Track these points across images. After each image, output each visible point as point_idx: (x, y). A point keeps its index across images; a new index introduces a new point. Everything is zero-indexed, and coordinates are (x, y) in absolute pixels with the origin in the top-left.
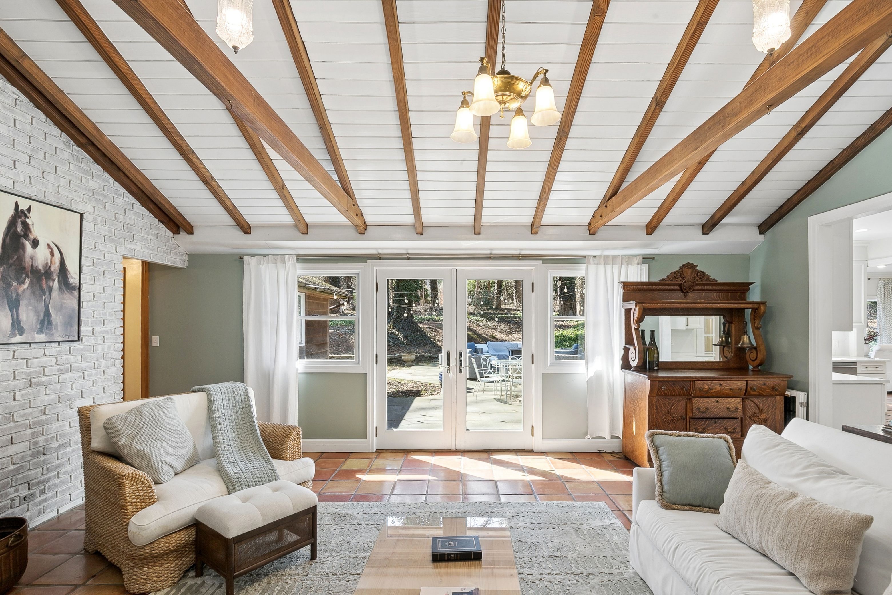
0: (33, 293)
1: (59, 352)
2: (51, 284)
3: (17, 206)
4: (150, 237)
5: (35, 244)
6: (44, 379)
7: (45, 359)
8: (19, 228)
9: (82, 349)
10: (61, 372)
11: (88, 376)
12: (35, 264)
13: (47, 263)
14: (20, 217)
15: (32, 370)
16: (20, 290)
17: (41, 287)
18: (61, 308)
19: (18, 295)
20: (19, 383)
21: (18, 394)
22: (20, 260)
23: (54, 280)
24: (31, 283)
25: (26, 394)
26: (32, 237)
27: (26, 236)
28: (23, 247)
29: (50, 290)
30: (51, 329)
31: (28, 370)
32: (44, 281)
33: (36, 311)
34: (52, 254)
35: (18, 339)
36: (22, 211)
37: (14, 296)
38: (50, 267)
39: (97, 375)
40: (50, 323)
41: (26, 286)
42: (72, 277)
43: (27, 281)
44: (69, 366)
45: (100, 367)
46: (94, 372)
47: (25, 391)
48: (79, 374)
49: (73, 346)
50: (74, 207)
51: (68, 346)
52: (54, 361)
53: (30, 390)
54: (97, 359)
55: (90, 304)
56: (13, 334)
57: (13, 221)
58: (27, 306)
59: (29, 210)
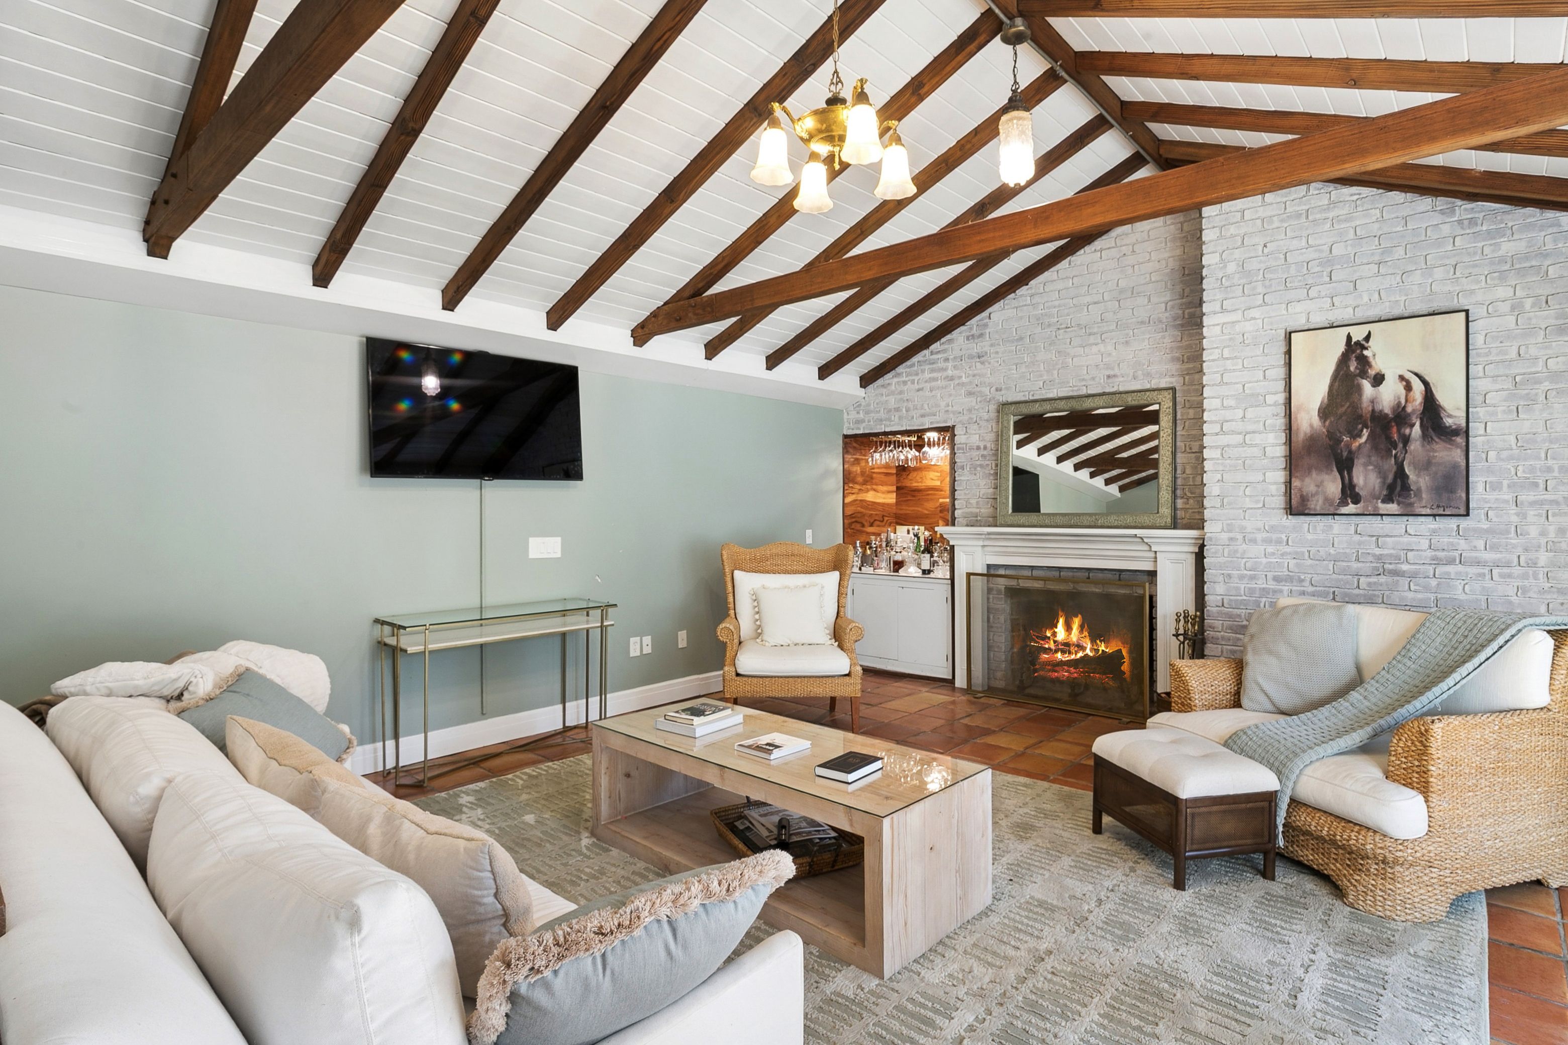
0: (1375, 448)
1: (1434, 531)
2: (1407, 431)
3: (1349, 338)
5: (1378, 380)
6: (1405, 567)
7: (1406, 539)
8: (1353, 366)
9: (1487, 531)
10: (1437, 562)
11: (1501, 576)
12: (1378, 407)
13: (1399, 403)
14: (1353, 352)
15: (1386, 552)
16: (1355, 445)
17: (1389, 438)
18: (1426, 466)
19: (1350, 452)
20: (1366, 567)
21: (1362, 579)
22: (1355, 407)
23: (1412, 425)
24: (1373, 436)
25: (1375, 583)
26: (1372, 372)
27: (1363, 374)
28: (1359, 389)
29: (1406, 440)
30: (1409, 496)
31: (1378, 551)
32: (1395, 429)
33: (1382, 474)
34: (1408, 387)
35: (1351, 508)
36: (1358, 343)
37: (1345, 454)
38: (1405, 407)
39: (1525, 576)
40: (1406, 486)
41: (1363, 439)
42: (1450, 416)
43: (1366, 433)
44: (1456, 554)
45: (1533, 564)
46: (1517, 571)
47: (1373, 579)
48: (1480, 570)
49: (1464, 523)
50: (1465, 303)
51: (1453, 523)
52: (1425, 544)
53: (1382, 579)
54: (1526, 550)
55: (1504, 454)
56: (1343, 502)
57: (1344, 360)
58: (1365, 465)
59: (1368, 338)
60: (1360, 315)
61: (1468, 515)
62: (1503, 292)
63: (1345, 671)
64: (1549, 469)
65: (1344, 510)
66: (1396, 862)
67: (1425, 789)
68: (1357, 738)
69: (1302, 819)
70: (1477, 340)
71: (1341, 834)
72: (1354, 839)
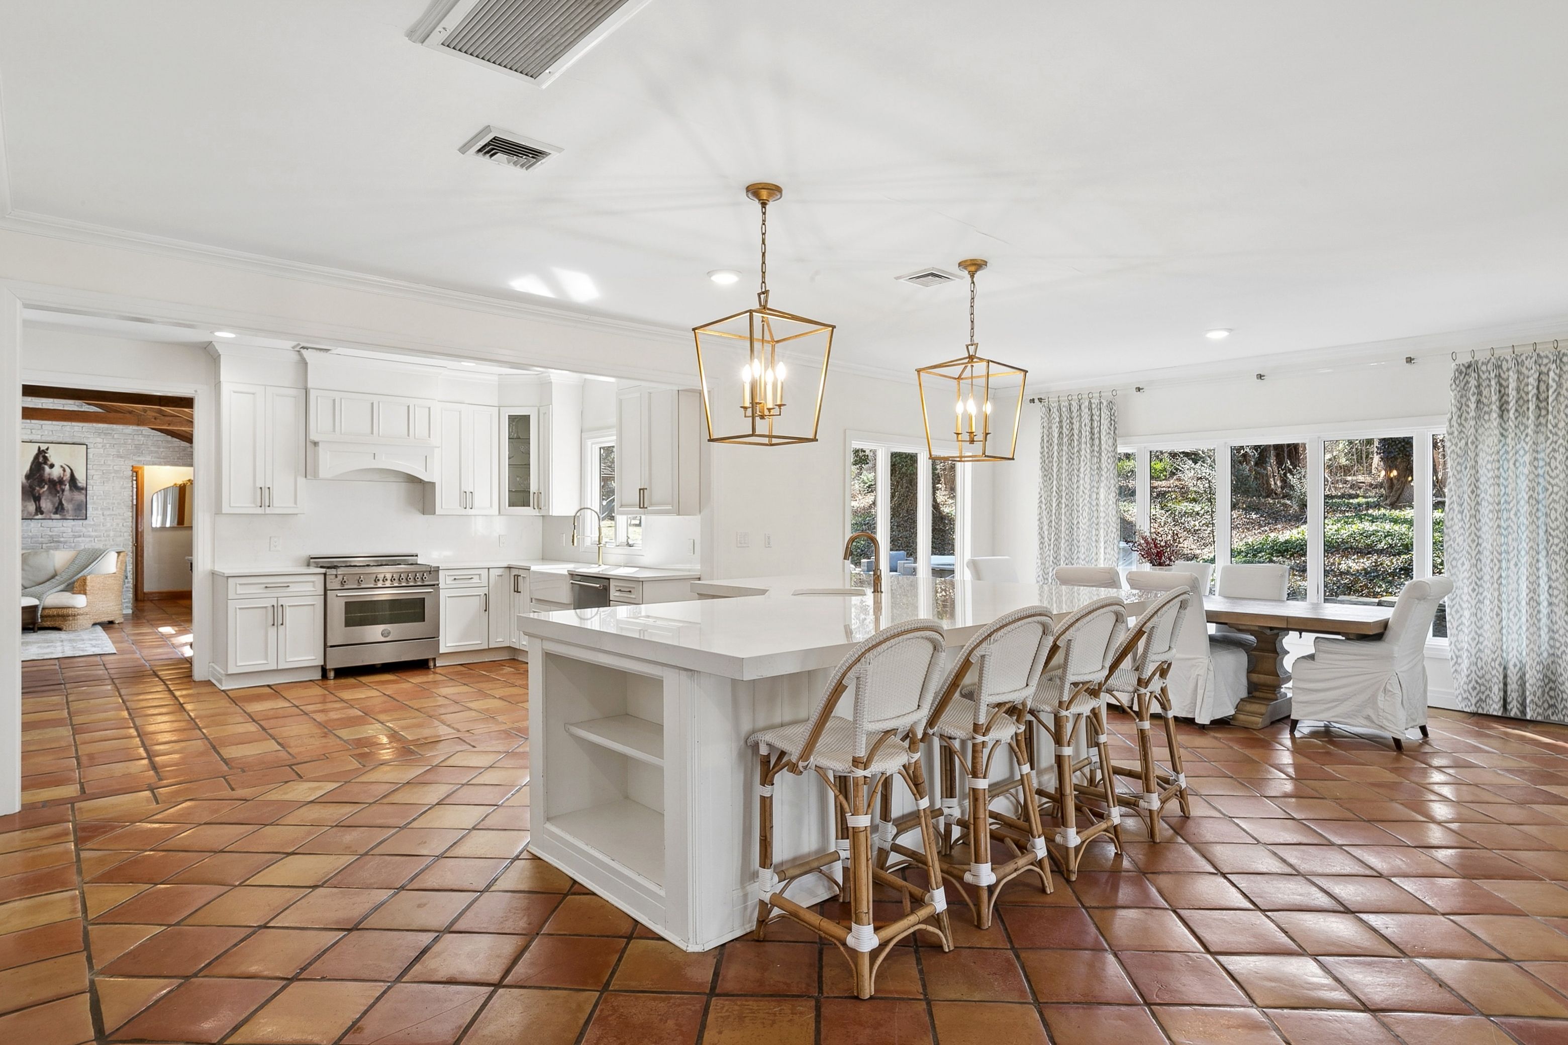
0: (50, 493)
1: (73, 526)
2: (63, 487)
3: (39, 448)
4: (162, 450)
5: (52, 466)
6: (62, 539)
7: (63, 528)
8: (41, 460)
9: (94, 525)
10: (75, 537)
11: (99, 541)
12: (52, 477)
13: (60, 476)
14: (41, 454)
15: (54, 534)
16: (41, 491)
17: (56, 489)
18: (71, 501)
19: (39, 494)
20: (44, 540)
21: (44, 545)
22: (42, 476)
23: (65, 485)
24: (49, 488)
26: (49, 463)
27: (45, 463)
28: (43, 469)
29: (63, 491)
30: (64, 512)
31: (51, 534)
32: (58, 486)
33: (53, 504)
34: (64, 470)
35: (40, 516)
36: (43, 451)
37: (37, 495)
38: (62, 478)
39: (106, 540)
40: (63, 509)
41: (45, 489)
42: (80, 483)
43: (46, 487)
44: (82, 534)
45: (108, 536)
46: (103, 539)
47: (49, 545)
48: (90, 539)
49: (85, 522)
50: (85, 441)
51: (81, 522)
52: (70, 530)
53: (52, 544)
54: (106, 531)
55: (99, 497)
56: (36, 514)
57: (36, 457)
58: (46, 499)
59: (47, 449)
60: (44, 439)
61: (86, 519)
62: (99, 440)
63: (51, 572)
64: (114, 504)
65: (37, 517)
66: (78, 615)
67: (85, 594)
68: (62, 587)
69: (47, 612)
70: (90, 456)
71: (61, 612)
72: (65, 611)
